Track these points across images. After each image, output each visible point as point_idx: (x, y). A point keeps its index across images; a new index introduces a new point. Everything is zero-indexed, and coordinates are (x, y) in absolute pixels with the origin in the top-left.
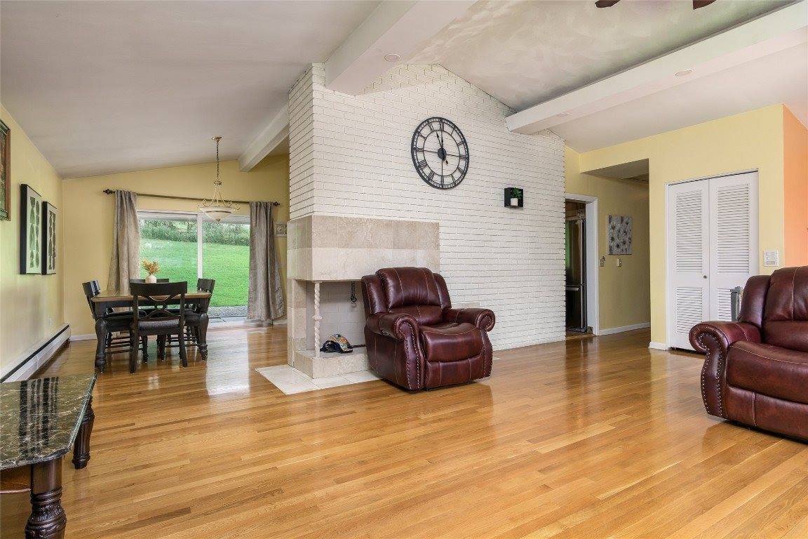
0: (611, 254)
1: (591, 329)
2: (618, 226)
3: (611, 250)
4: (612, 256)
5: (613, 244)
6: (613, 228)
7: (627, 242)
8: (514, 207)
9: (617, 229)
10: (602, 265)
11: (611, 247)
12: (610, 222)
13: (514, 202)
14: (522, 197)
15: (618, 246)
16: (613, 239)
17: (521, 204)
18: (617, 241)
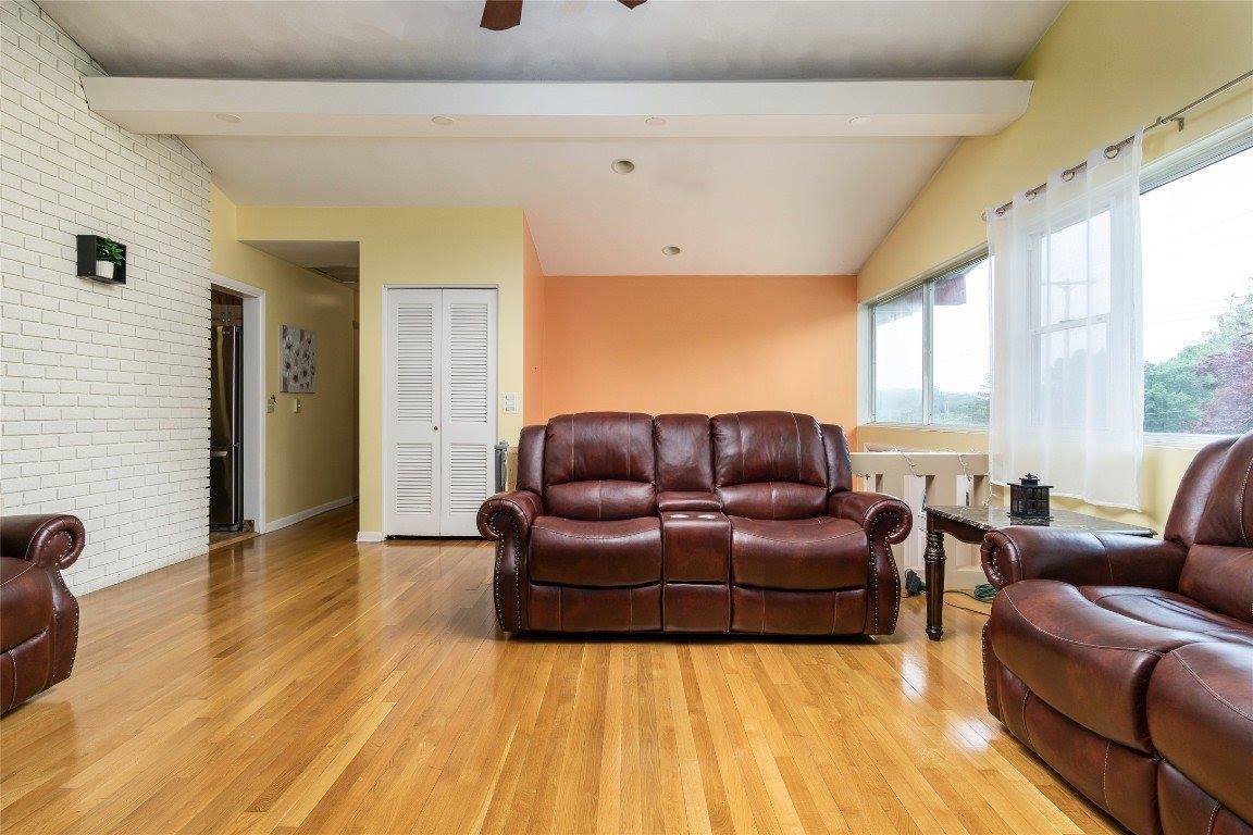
0: (285, 391)
1: (251, 523)
2: (297, 345)
3: (285, 384)
4: (286, 395)
5: (290, 374)
6: (289, 347)
7: (309, 372)
8: (104, 281)
9: (295, 349)
10: (271, 410)
11: (285, 380)
12: (284, 337)
13: (105, 269)
14: (124, 262)
15: (296, 378)
16: (288, 366)
17: (120, 276)
18: (295, 370)
